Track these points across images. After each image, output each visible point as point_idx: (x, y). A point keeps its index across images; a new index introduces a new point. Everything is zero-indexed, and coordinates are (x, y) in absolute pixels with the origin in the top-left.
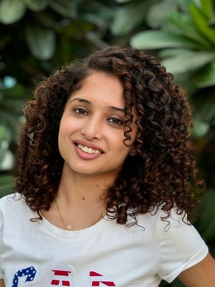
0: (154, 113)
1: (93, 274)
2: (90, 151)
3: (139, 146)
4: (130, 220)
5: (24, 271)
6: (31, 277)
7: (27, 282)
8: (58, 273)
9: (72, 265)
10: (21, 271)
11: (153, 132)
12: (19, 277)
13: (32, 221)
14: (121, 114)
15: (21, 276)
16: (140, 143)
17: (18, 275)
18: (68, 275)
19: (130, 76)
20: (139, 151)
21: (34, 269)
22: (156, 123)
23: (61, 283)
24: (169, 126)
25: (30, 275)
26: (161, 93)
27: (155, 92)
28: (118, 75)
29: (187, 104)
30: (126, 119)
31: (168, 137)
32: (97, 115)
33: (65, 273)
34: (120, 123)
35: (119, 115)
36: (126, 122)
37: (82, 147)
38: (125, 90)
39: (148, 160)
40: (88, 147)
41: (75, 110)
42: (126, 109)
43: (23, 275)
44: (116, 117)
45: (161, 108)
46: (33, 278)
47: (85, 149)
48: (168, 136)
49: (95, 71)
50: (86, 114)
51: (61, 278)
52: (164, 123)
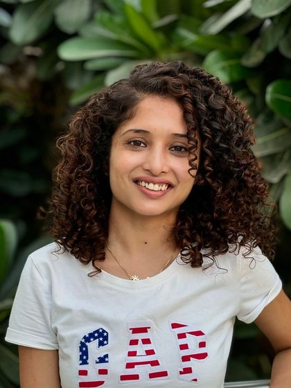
0: (220, 134)
1: (175, 326)
2: (156, 187)
3: (208, 174)
4: (206, 261)
5: (91, 335)
6: (104, 340)
7: (101, 347)
8: (136, 331)
9: (150, 318)
10: (87, 336)
11: (221, 156)
12: (87, 344)
13: (91, 277)
14: (184, 140)
15: (89, 341)
16: (209, 171)
17: (86, 341)
18: (146, 332)
19: (190, 96)
20: (209, 180)
21: (104, 331)
22: (224, 146)
23: (140, 342)
24: (238, 146)
25: (101, 339)
26: (224, 110)
27: (217, 110)
28: (175, 97)
29: (248, 117)
30: (190, 146)
31: (239, 159)
32: (159, 146)
33: (144, 330)
34: (183, 150)
35: (181, 142)
36: (191, 148)
37: (147, 185)
38: (185, 113)
39: (219, 190)
40: (154, 183)
41: (129, 143)
42: (188, 133)
43: (92, 339)
44: (179, 144)
45: (227, 127)
46: (107, 340)
47: (151, 186)
48: (239, 157)
49: (146, 95)
50: (142, 145)
51: (140, 336)
52: (233, 144)
